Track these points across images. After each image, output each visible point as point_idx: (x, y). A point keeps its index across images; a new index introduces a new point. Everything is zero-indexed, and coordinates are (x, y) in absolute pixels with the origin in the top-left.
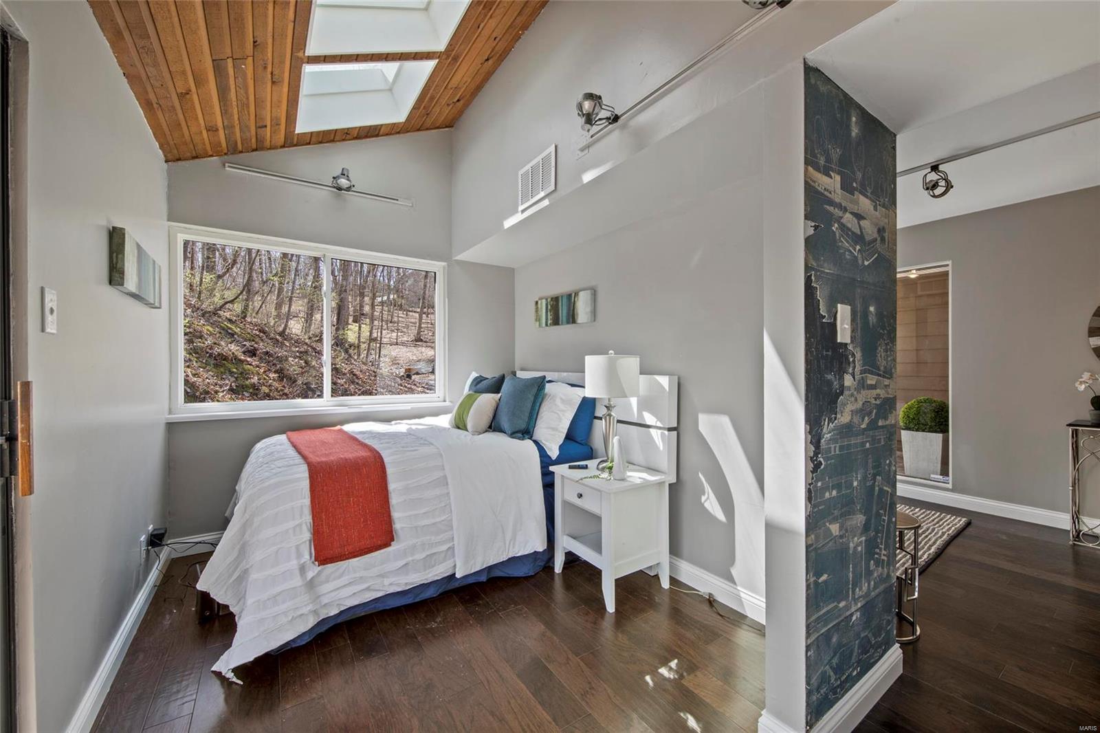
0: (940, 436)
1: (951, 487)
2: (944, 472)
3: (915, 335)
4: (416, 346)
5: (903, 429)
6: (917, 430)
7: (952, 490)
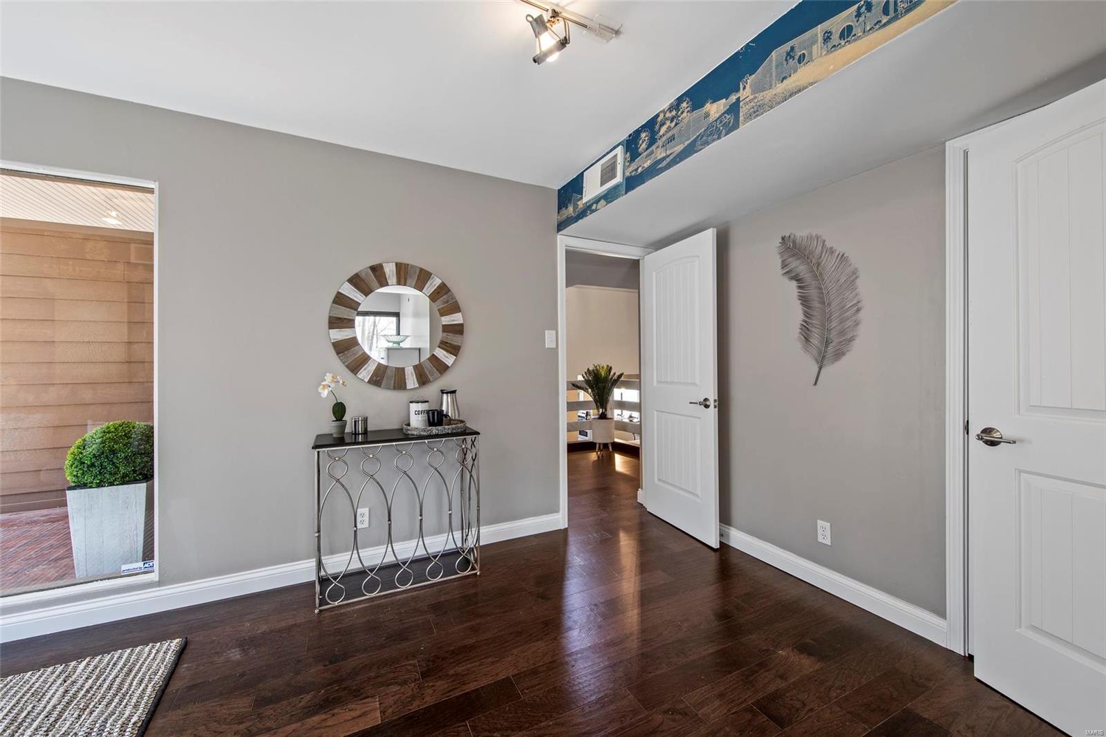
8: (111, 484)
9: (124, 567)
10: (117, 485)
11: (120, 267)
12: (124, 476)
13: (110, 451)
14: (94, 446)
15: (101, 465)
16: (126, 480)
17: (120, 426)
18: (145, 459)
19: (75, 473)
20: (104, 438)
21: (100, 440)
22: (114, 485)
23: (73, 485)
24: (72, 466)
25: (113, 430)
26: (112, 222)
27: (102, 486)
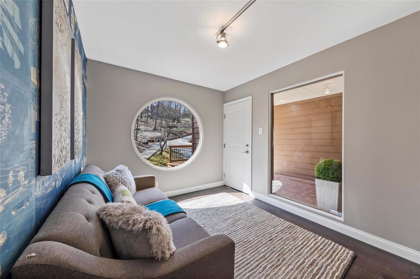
0: (338, 184)
1: (343, 221)
2: (340, 210)
3: (330, 124)
4: (154, 132)
5: (316, 178)
6: (324, 179)
7: (344, 223)
8: (327, 180)
9: (332, 211)
10: (329, 181)
11: (329, 108)
12: (332, 178)
13: (327, 168)
14: (322, 166)
15: (325, 173)
16: (332, 180)
17: (330, 161)
18: (338, 174)
19: (317, 174)
20: (325, 164)
21: (324, 164)
22: (328, 180)
23: (317, 177)
24: (316, 171)
25: (328, 162)
26: (327, 93)
27: (325, 180)
